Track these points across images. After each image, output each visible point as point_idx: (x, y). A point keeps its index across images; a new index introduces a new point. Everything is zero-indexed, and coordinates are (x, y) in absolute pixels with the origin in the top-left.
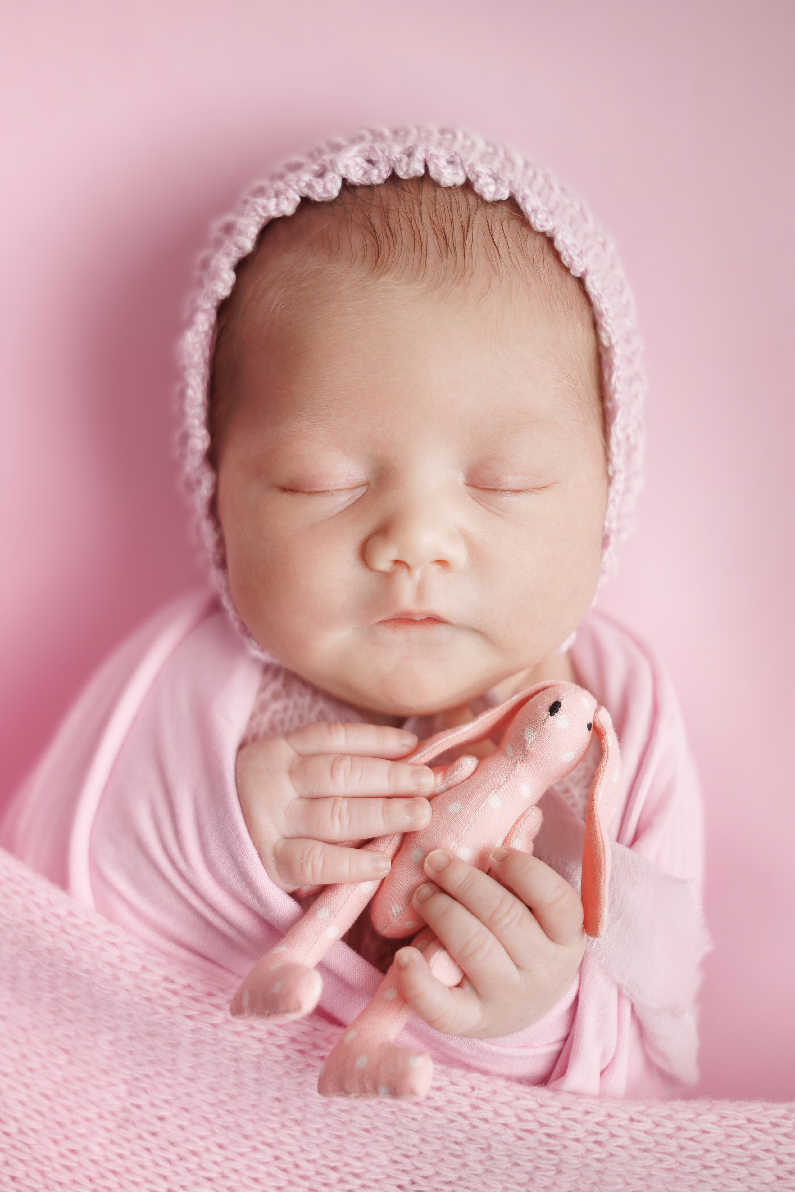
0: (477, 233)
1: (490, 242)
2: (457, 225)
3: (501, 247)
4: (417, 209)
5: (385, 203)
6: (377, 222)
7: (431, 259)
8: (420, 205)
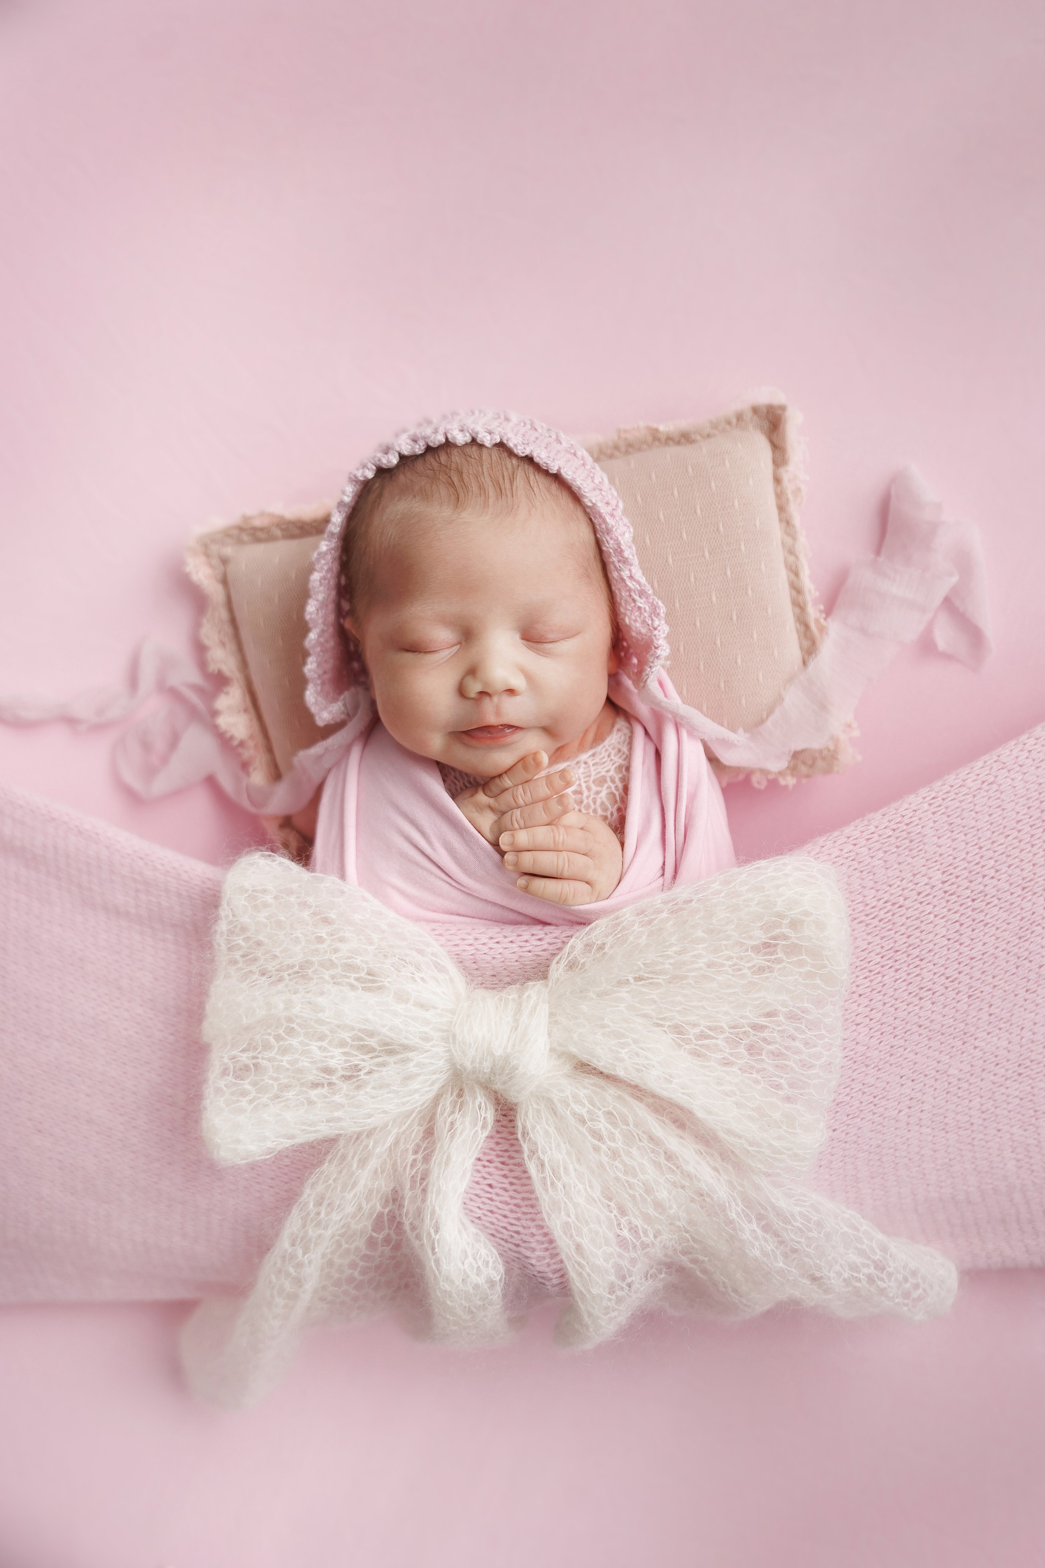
0: (520, 481)
1: (528, 487)
2: (506, 478)
3: (535, 489)
4: (480, 469)
5: (460, 468)
6: (455, 479)
7: (491, 501)
8: (482, 466)
